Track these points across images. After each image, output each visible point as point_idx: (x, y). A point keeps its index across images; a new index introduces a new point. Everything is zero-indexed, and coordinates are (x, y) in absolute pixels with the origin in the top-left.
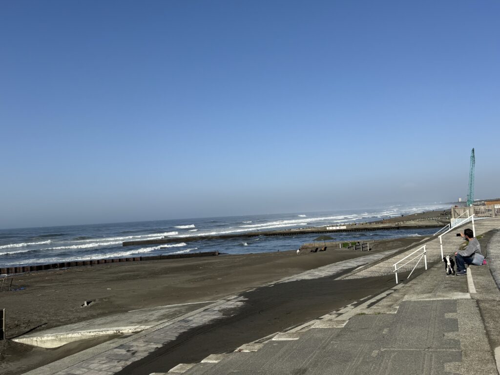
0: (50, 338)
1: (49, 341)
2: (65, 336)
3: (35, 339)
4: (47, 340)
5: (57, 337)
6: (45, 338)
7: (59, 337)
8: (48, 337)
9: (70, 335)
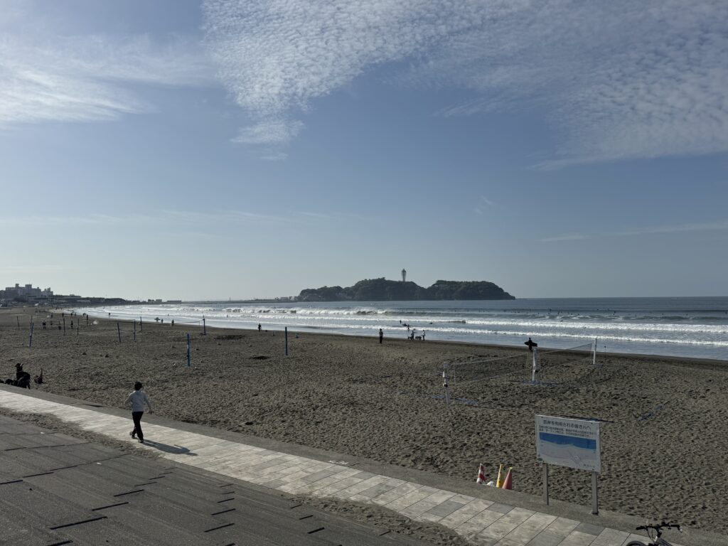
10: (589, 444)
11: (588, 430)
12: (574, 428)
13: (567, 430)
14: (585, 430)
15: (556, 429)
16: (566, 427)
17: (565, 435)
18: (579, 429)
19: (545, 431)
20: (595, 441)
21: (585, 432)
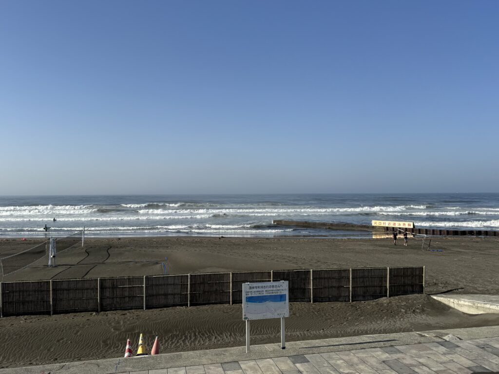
0: (467, 303)
1: (466, 306)
2: (483, 305)
3: (452, 300)
4: (464, 305)
5: (474, 304)
6: (462, 302)
7: (476, 305)
8: (465, 301)
9: (488, 306)
10: (281, 298)
11: (281, 288)
12: (271, 289)
13: (266, 291)
14: (278, 288)
15: (258, 291)
16: (266, 289)
17: (265, 294)
18: (275, 289)
19: (250, 295)
20: (285, 295)
21: (279, 290)
